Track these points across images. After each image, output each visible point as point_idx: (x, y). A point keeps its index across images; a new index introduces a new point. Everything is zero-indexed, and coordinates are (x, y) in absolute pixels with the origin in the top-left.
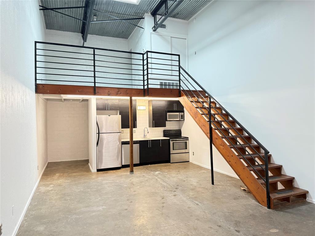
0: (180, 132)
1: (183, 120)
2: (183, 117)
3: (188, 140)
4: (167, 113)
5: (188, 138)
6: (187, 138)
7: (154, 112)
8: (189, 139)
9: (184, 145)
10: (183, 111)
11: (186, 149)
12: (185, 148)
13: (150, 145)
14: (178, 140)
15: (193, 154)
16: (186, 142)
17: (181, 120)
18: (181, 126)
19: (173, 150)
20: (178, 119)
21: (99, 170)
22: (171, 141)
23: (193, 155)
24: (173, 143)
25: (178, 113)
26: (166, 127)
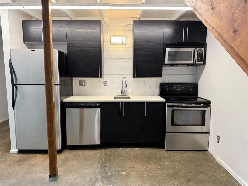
0: (195, 88)
1: (202, 63)
2: (202, 57)
3: (210, 106)
4: (167, 49)
5: (209, 102)
6: (207, 103)
7: (137, 47)
8: (212, 104)
9: (199, 116)
10: (204, 45)
11: (203, 124)
12: (199, 121)
13: (122, 112)
14: (184, 105)
15: (216, 140)
16: (204, 112)
17: (197, 63)
18: (198, 76)
19: (173, 124)
20: (191, 62)
21: (21, 152)
22: (168, 106)
23: (218, 142)
24: (173, 111)
25: (192, 49)
26: (161, 77)
